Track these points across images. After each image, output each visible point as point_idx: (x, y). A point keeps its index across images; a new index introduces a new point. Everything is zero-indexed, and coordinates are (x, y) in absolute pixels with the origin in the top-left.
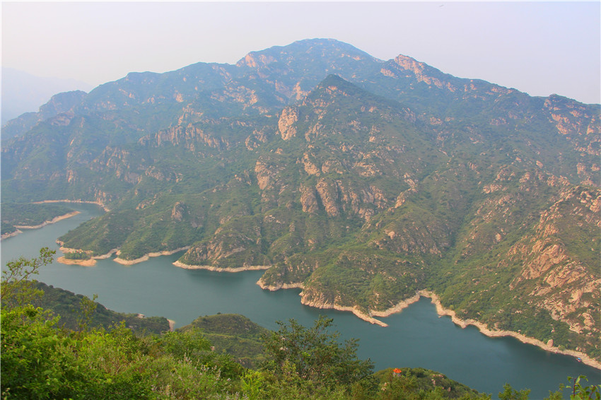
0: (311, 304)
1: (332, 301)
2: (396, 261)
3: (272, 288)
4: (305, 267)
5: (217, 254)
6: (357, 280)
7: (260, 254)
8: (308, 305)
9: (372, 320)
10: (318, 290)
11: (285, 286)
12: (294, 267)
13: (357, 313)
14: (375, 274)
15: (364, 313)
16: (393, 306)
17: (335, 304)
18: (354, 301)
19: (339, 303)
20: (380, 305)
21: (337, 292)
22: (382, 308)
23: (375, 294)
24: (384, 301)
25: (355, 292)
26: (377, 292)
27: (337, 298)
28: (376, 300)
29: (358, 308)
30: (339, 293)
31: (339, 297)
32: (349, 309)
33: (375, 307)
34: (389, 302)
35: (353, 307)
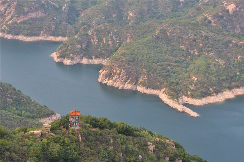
0: (110, 83)
1: (135, 82)
2: (230, 42)
3: (67, 62)
4: (113, 41)
5: (8, 18)
6: (174, 59)
7: (64, 23)
8: (106, 84)
9: (180, 108)
10: (119, 66)
11: (85, 61)
12: (100, 40)
13: (164, 98)
14: (200, 55)
15: (172, 99)
16: (213, 94)
17: (139, 85)
18: (164, 83)
19: (144, 85)
20: (195, 91)
21: (143, 70)
22: (197, 95)
23: (193, 78)
24: (202, 87)
25: (167, 73)
26: (196, 76)
27: (142, 78)
28: (191, 85)
29: (166, 92)
30: (145, 72)
31: (144, 77)
32: (156, 93)
33: (189, 92)
34: (209, 89)
35: (161, 90)
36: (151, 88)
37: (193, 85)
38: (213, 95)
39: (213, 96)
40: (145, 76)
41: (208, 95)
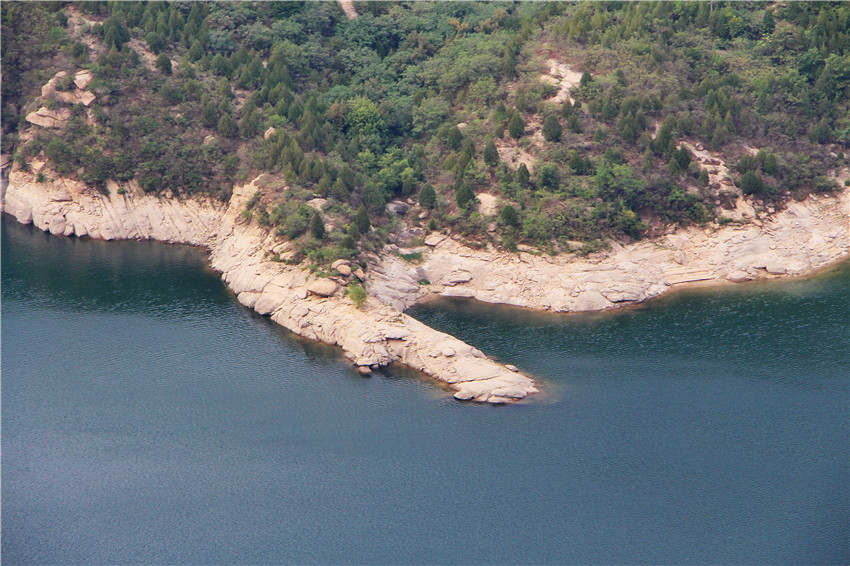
9: (363, 332)
13: (246, 259)
15: (307, 262)
16: (731, 208)
17: (25, 168)
18: (254, 131)
19: (68, 156)
20: (550, 181)
21: (64, 22)
22: (559, 222)
23: (545, 71)
24: (616, 149)
25: (313, 46)
26: (577, 51)
27: (51, 96)
28: (519, 132)
29: (263, 211)
30: (88, 41)
31: (71, 87)
32: (182, 226)
33: (488, 202)
34: (685, 159)
35: (225, 199)
36: (133, 186)
37: (539, 138)
38: (726, 213)
39: (725, 222)
40: (82, 78)
41: (673, 219)
